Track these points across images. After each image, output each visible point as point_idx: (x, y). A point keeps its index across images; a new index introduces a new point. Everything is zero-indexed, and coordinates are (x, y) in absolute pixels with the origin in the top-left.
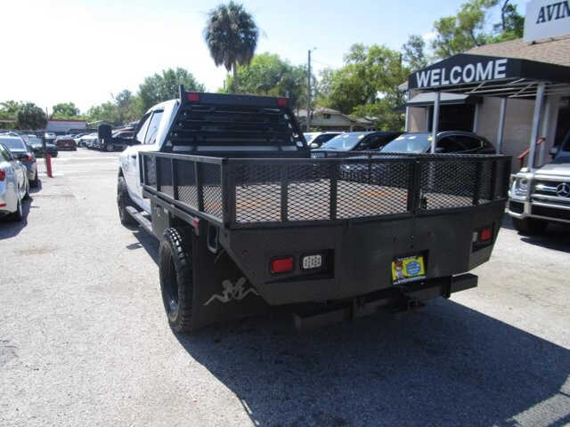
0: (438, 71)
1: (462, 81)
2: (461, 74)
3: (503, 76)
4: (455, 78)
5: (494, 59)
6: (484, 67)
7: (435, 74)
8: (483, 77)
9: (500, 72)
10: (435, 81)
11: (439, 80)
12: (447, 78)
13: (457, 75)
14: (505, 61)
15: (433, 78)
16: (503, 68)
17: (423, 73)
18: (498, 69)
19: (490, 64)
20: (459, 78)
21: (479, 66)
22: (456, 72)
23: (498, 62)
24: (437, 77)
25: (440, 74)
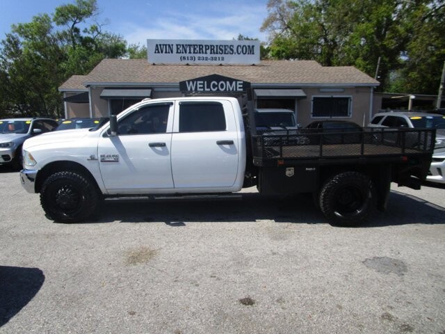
0: (202, 82)
1: (218, 89)
2: (217, 86)
3: (242, 90)
4: (214, 88)
5: (236, 80)
6: (231, 85)
7: (200, 84)
8: (231, 89)
9: (240, 88)
10: (200, 88)
11: (203, 88)
12: (208, 87)
13: (214, 86)
14: (242, 82)
15: (199, 86)
16: (241, 86)
17: (191, 83)
18: (238, 86)
19: (234, 83)
20: (216, 88)
21: (228, 83)
22: (214, 85)
23: (238, 82)
24: (202, 86)
25: (204, 84)
